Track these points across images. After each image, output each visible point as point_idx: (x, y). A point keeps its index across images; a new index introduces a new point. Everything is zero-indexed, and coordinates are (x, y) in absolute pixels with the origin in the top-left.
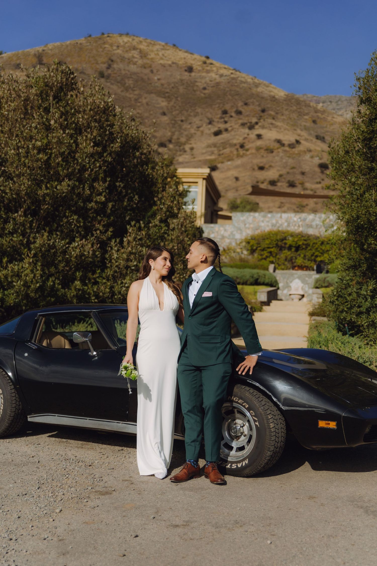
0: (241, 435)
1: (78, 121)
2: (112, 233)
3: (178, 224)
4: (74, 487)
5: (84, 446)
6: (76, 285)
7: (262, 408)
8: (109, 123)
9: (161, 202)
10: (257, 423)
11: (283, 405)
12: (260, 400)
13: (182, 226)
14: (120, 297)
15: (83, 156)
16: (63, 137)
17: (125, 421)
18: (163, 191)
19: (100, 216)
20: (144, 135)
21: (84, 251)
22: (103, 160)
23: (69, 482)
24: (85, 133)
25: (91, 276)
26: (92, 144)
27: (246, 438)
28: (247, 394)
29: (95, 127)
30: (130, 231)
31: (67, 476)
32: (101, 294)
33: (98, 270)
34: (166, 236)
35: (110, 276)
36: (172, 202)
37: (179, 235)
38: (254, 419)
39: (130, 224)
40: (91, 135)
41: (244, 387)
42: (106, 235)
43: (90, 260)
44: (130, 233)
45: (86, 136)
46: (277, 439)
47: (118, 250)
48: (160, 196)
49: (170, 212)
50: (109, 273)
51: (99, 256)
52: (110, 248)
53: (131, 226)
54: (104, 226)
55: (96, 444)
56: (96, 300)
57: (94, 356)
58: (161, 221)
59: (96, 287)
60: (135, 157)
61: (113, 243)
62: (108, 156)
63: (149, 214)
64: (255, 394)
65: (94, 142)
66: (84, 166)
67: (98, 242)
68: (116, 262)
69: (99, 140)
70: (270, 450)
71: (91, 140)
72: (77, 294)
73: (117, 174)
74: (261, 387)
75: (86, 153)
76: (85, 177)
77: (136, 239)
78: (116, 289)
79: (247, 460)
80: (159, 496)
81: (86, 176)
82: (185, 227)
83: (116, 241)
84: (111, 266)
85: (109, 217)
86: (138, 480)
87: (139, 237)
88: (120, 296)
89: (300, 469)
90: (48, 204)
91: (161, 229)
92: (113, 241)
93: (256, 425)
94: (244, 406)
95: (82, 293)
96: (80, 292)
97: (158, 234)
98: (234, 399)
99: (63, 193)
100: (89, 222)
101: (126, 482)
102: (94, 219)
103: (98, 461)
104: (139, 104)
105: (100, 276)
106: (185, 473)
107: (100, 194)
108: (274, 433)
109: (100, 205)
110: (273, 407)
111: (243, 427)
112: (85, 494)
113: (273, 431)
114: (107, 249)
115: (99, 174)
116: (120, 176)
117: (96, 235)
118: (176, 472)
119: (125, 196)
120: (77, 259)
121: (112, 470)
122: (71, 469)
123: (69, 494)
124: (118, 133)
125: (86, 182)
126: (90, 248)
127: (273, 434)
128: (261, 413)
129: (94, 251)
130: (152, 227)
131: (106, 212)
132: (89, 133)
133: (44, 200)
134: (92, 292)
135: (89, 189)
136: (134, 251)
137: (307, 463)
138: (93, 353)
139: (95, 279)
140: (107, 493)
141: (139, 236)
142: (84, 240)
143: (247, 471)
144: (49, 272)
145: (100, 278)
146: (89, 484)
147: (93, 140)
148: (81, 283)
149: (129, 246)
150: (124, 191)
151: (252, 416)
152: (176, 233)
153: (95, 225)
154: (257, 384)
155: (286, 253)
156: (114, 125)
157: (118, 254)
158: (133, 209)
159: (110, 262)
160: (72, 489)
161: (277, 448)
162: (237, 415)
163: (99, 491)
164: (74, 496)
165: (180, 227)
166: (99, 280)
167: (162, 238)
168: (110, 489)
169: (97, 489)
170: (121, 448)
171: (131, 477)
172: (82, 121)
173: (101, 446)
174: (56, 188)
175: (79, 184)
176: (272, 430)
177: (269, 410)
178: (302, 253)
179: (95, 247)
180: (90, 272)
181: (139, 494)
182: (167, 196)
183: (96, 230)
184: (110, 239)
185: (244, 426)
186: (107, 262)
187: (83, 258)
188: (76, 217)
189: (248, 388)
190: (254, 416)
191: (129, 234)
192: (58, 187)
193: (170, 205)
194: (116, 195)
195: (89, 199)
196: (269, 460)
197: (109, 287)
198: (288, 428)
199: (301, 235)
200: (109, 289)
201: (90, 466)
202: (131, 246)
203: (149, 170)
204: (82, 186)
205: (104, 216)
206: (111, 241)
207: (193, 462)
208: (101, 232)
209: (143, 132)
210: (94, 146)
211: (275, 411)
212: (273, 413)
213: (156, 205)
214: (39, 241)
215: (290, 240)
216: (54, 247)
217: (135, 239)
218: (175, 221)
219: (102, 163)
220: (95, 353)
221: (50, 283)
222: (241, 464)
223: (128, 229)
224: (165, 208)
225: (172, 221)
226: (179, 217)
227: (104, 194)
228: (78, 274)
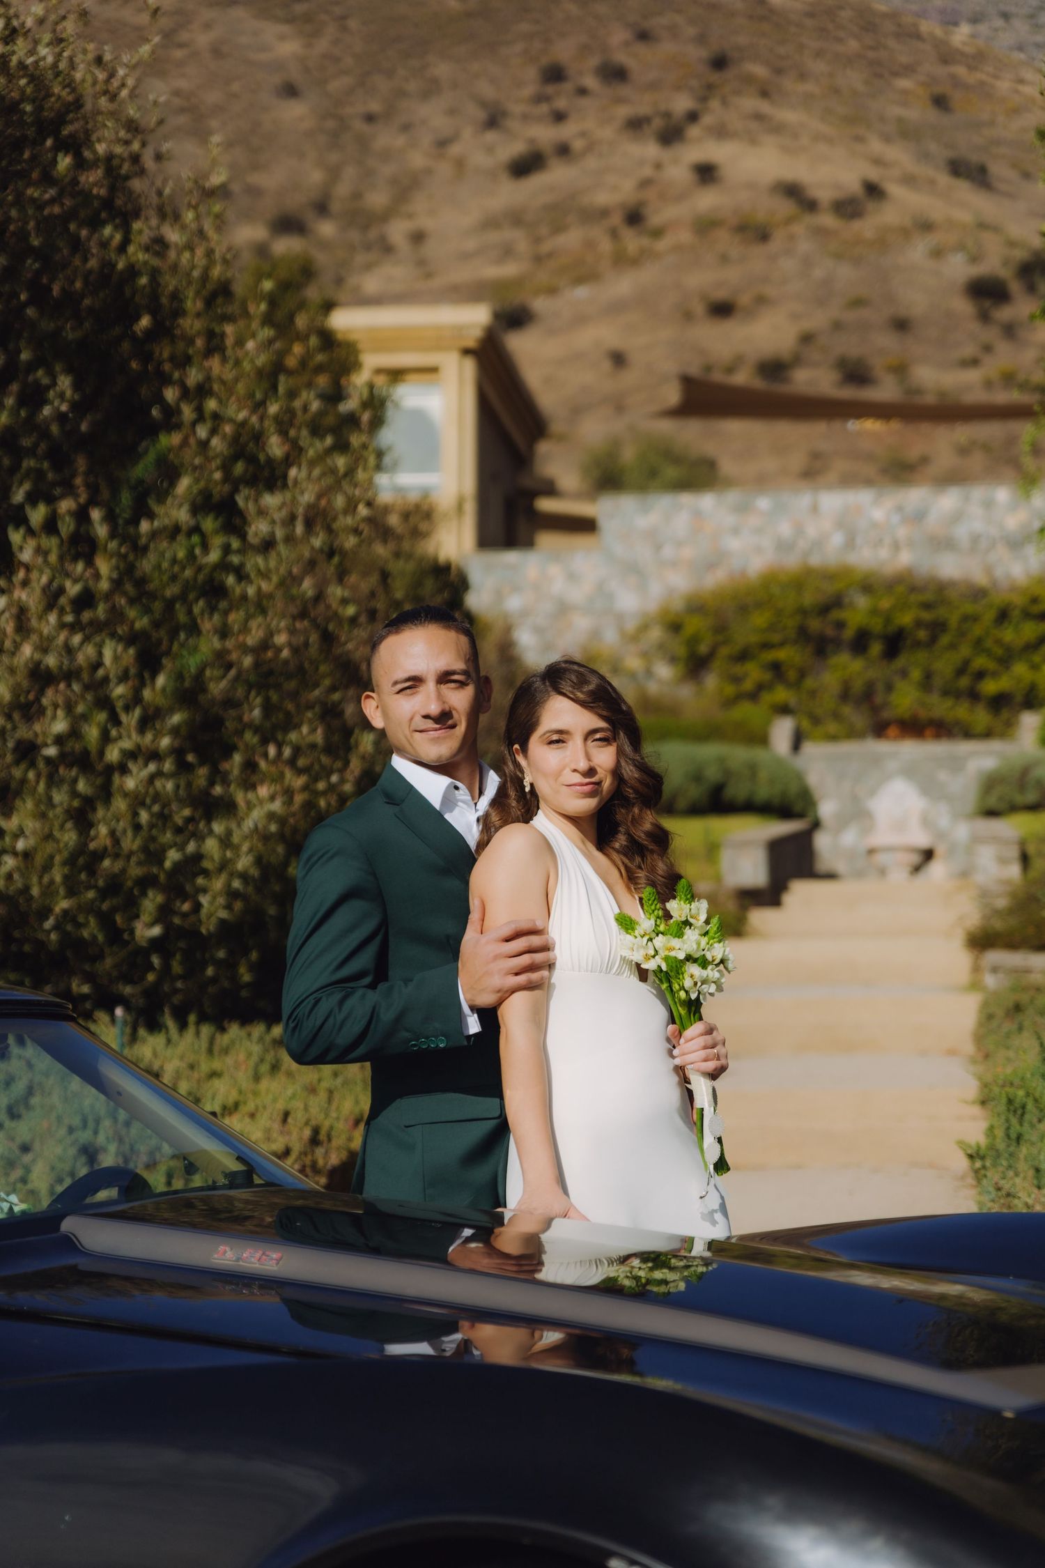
3: (292, 518)
9: (199, 410)
13: (309, 524)
18: (209, 352)
20: (101, 76)
30: (26, 556)
34: (231, 580)
36: (260, 407)
37: (296, 571)
39: (22, 521)
44: (26, 568)
48: (193, 377)
49: (252, 460)
53: (29, 532)
58: (203, 504)
60: (48, 178)
63: (142, 469)
77: (63, 600)
82: (330, 530)
91: (205, 547)
97: (188, 573)
104: (178, 54)
130: (154, 535)
136: (51, 661)
141: (75, 581)
152: (279, 564)
155: (846, 667)
165: (299, 529)
167: (214, 591)
178: (913, 662)
182: (229, 375)
191: (21, 574)
193: (244, 424)
199: (907, 584)
202: (33, 637)
203: (131, 249)
209: (99, 60)
213: (178, 426)
217: (52, 597)
218: (271, 500)
223: (15, 548)
224: (224, 437)
225: (256, 501)
226: (290, 483)
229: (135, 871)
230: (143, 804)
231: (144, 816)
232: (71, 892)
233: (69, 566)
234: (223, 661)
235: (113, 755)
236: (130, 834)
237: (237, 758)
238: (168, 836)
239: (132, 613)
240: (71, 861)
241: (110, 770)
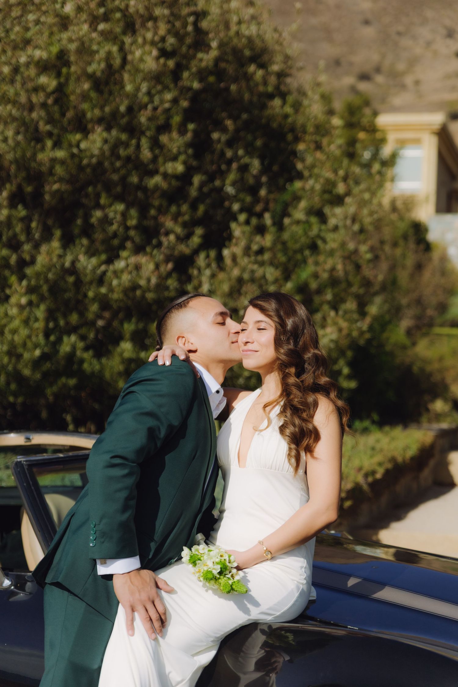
1: (127, 6)
2: (200, 240)
3: (346, 218)
6: (123, 352)
9: (311, 173)
13: (354, 220)
16: (91, 40)
18: (316, 149)
19: (176, 204)
20: (276, 36)
22: (182, 86)
24: (142, 29)
26: (155, 53)
29: (164, 17)
30: (237, 233)
34: (320, 243)
36: (335, 172)
37: (347, 239)
39: (235, 219)
40: (155, 34)
42: (190, 242)
43: (153, 295)
44: (238, 239)
45: (144, 39)
47: (213, 276)
48: (309, 160)
49: (330, 193)
52: (196, 272)
53: (239, 224)
54: (185, 225)
58: (310, 212)
61: (201, 260)
62: (192, 77)
63: (286, 196)
65: (159, 49)
67: (169, 259)
69: (172, 44)
71: (153, 43)
72: (124, 368)
75: (142, 71)
76: (141, 122)
77: (250, 252)
81: (143, 120)
82: (361, 222)
83: (208, 256)
85: (194, 207)
87: (255, 247)
90: (61, 180)
97: (303, 240)
99: (92, 156)
100: (151, 217)
102: (163, 210)
107: (175, 159)
109: (173, 182)
114: (191, 272)
115: (172, 116)
117: (167, 244)
119: (232, 162)
125: (143, 133)
126: (153, 272)
129: (163, 278)
130: (290, 224)
131: (189, 195)
132: (149, 30)
133: (51, 172)
135: (151, 149)
136: (246, 275)
141: (256, 244)
144: (67, 323)
147: (159, 45)
149: (235, 267)
152: (340, 237)
153: (164, 223)
157: (212, 284)
165: (349, 223)
167: (314, 247)
174: (78, 146)
175: (129, 138)
179: (162, 270)
183: (167, 234)
184: (196, 252)
187: (138, 293)
188: (120, 207)
191: (234, 241)
192: (83, 145)
193: (328, 178)
195: (150, 169)
202: (239, 266)
203: (286, 107)
204: (134, 142)
206: (198, 257)
208: (178, 238)
209: (276, 29)
210: (158, 58)
213: (301, 179)
214: (41, 259)
216: (73, 270)
217: (247, 251)
218: (338, 211)
219: (179, 92)
220: (7, 582)
221: (65, 348)
223: (233, 230)
225: (332, 210)
226: (346, 204)
227: (182, 158)
228: (129, 327)
233: (253, 237)
234: (316, 276)
237: (319, 315)
239: (280, 255)
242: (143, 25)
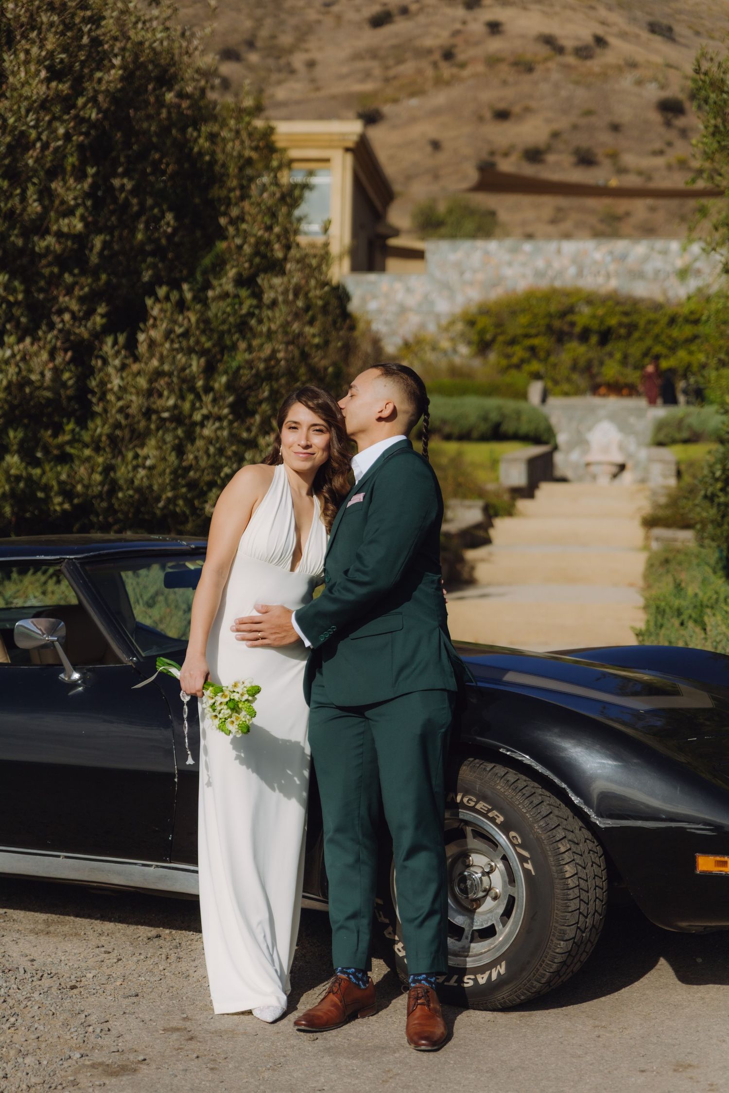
0: (485, 897)
2: (104, 320)
3: (287, 291)
4: (34, 1053)
5: (52, 929)
6: (9, 467)
7: (542, 823)
8: (89, 13)
9: (237, 229)
10: (529, 866)
11: (600, 815)
12: (536, 802)
13: (296, 295)
14: (131, 497)
15: (19, 107)
17: (165, 861)
18: (242, 198)
19: (71, 273)
20: (184, 44)
21: (30, 371)
22: (77, 116)
23: (19, 1038)
24: (23, 42)
25: (50, 440)
26: (43, 74)
27: (498, 905)
28: (500, 787)
29: (52, 24)
30: (155, 312)
31: (12, 1020)
32: (79, 488)
33: (68, 423)
34: (253, 322)
35: (104, 438)
36: (269, 228)
37: (289, 319)
38: (519, 855)
39: (153, 293)
40: (41, 48)
41: (490, 766)
42: (89, 324)
43: (48, 394)
44: (155, 319)
45: (27, 52)
46: (583, 906)
47: (123, 367)
48: (235, 212)
49: (264, 256)
50: (99, 430)
51: (70, 383)
52: (100, 363)
53: (157, 300)
54: (81, 300)
55: (85, 921)
56: (67, 506)
57: (75, 684)
58: (240, 281)
59: (66, 468)
60: (162, 106)
61: (108, 347)
62: (90, 105)
63: (207, 261)
64: (521, 784)
65: (49, 69)
66: (22, 133)
67: (67, 345)
68: (119, 399)
69: (62, 61)
70: (567, 937)
71: (39, 62)
72: (12, 490)
73: (114, 154)
74: (539, 768)
75: (27, 98)
76: (27, 164)
77: (172, 336)
78: (122, 473)
79: (503, 964)
80: (266, 1075)
81: (31, 162)
82: (306, 297)
83: (115, 343)
84: (105, 411)
85: (95, 275)
86: (206, 1026)
87: (179, 330)
88: (131, 492)
89: (644, 980)
91: (241, 304)
92: (109, 340)
93: (526, 872)
94: (493, 820)
95: (26, 485)
96: (22, 485)
97: (231, 319)
98: (465, 800)
100: (41, 290)
101: (175, 1036)
102: (54, 281)
103: (94, 972)
105: (75, 440)
106: (335, 1005)
107: (70, 212)
108: (576, 890)
109: (69, 243)
110: (570, 819)
111: (488, 873)
112: (63, 1073)
113: (571, 885)
114: (93, 363)
115: (65, 157)
116: (122, 159)
117: (60, 326)
118: (311, 1000)
119: (138, 215)
120: (10, 394)
121: (135, 999)
122: (22, 998)
123: (19, 1074)
124: (116, 39)
125: (29, 179)
126: (46, 364)
127: (572, 894)
128: (538, 839)
129: (57, 372)
130: (214, 299)
131: (86, 261)
132: (33, 42)
134: (54, 483)
135: (40, 200)
136: (166, 367)
137: (662, 961)
138: (70, 677)
139: (61, 447)
140: (123, 1070)
141: (181, 326)
142: (28, 340)
143: (503, 995)
145: (76, 445)
146: (73, 1043)
147: (47, 63)
148: (22, 459)
149: (152, 356)
150: (135, 201)
151: (514, 845)
152: (280, 315)
153: (55, 298)
154: (527, 759)
155: (575, 350)
156: (104, 18)
157: (122, 378)
158: (159, 252)
159: (103, 398)
160: (29, 1060)
161: (583, 932)
162: (473, 842)
163: (101, 1064)
164: (34, 1080)
165: (291, 297)
166: (72, 451)
167: (243, 327)
168: (131, 1057)
169: (98, 1057)
170: (153, 931)
171: (186, 1019)
172: (13, 10)
173: (98, 925)
175: (11, 185)
176: (571, 883)
177: (559, 829)
178: (617, 348)
179: (59, 360)
180: (46, 429)
181: (212, 1069)
182: (253, 212)
183: (60, 312)
184: (98, 336)
185: (492, 870)
186: (94, 400)
187: (27, 390)
189: (501, 770)
190: (519, 845)
191: (151, 321)
193: (261, 237)
194: (112, 212)
195: (39, 227)
196: (564, 963)
197: (100, 469)
198: (613, 873)
199: (613, 300)
200: (101, 474)
201: (73, 987)
202: (157, 355)
203: (201, 141)
204: (18, 191)
205: (83, 272)
206: (102, 342)
207: (353, 974)
208: (74, 317)
209: (183, 35)
210: (48, 80)
211: (577, 831)
212: (570, 836)
213: (225, 238)
215: (584, 315)
217: (168, 334)
218: (277, 281)
219: (72, 124)
220: (76, 676)
222: (486, 976)
223: (149, 308)
224: (250, 245)
225: (269, 281)
226: (287, 272)
227: (80, 211)
228: (14, 436)
229: (207, 478)
230: (211, 443)
231: (212, 450)
232: (174, 489)
233: (176, 316)
234: (250, 364)
235: (197, 417)
236: (205, 458)
237: (258, 418)
238: (223, 460)
239: (203, 339)
240: (174, 472)
241: (195, 424)
242: (24, 36)
